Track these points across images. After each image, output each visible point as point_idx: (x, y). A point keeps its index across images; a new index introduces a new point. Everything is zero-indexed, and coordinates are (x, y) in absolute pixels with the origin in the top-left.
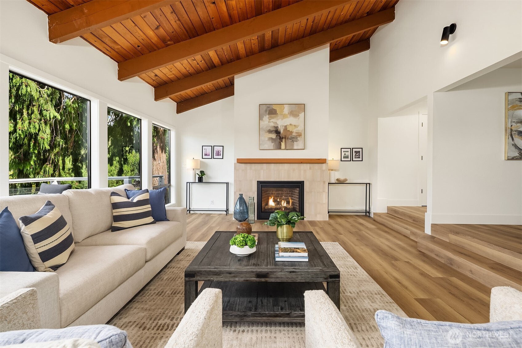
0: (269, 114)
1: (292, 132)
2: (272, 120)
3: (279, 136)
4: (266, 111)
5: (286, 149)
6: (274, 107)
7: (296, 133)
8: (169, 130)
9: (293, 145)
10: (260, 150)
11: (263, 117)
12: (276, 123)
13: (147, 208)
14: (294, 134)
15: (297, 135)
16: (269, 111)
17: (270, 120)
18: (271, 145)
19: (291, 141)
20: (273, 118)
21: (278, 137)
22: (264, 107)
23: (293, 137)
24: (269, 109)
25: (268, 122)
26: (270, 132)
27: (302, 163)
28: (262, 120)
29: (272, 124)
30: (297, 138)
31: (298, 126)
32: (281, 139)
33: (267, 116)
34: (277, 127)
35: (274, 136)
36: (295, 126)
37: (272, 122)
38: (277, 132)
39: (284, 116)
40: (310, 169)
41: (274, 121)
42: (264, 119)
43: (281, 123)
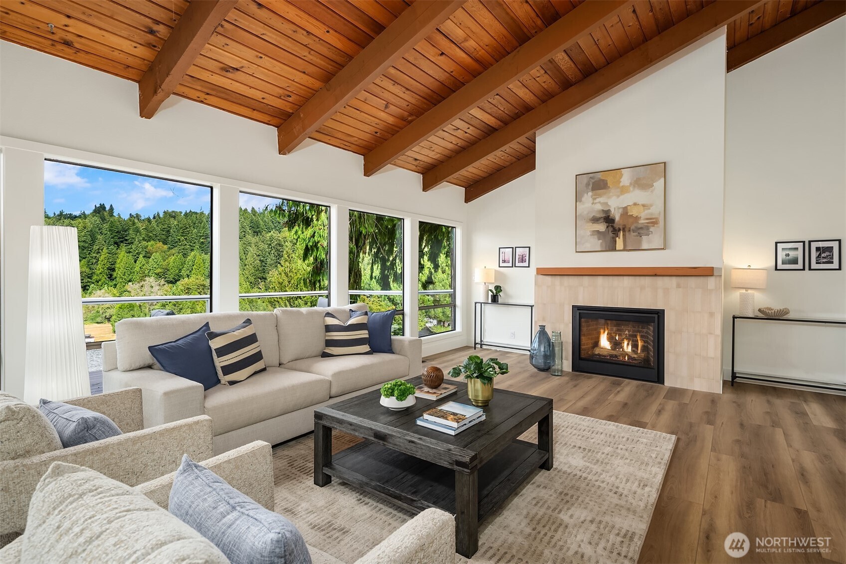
0: (593, 189)
1: (637, 218)
2: (598, 200)
3: (612, 226)
4: (588, 185)
5: (624, 250)
6: (599, 176)
7: (647, 219)
8: (453, 228)
9: (640, 242)
10: (576, 252)
11: (582, 196)
12: (606, 204)
13: (364, 334)
14: (642, 221)
15: (648, 223)
16: (593, 183)
17: (595, 199)
18: (597, 243)
19: (635, 234)
20: (600, 196)
21: (611, 229)
22: (585, 179)
23: (640, 226)
24: (593, 181)
25: (592, 205)
26: (595, 220)
27: (655, 275)
28: (580, 201)
29: (599, 207)
30: (648, 229)
31: (651, 205)
32: (616, 232)
33: (590, 194)
34: (607, 212)
35: (602, 227)
36: (644, 206)
37: (599, 202)
38: (608, 219)
39: (624, 190)
40: (678, 286)
41: (602, 201)
42: (583, 199)
43: (615, 203)
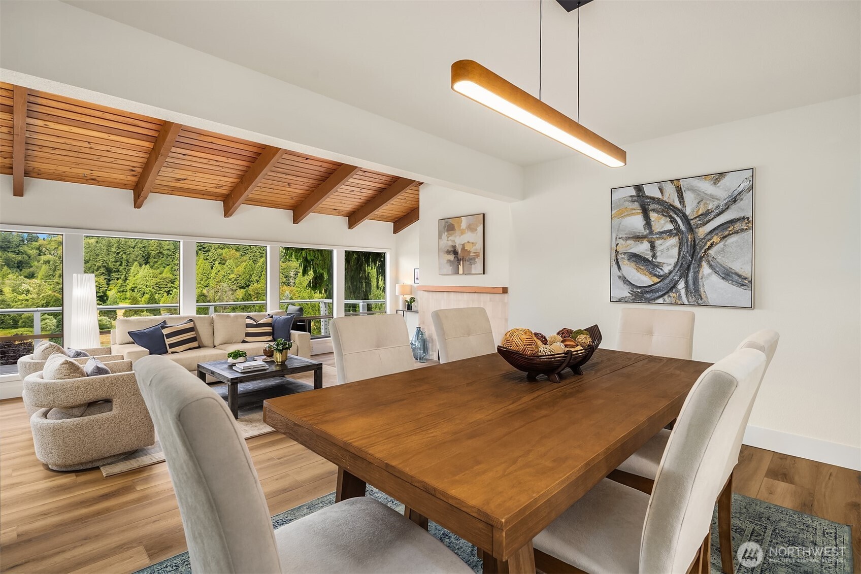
0: (447, 231)
1: (469, 252)
2: (450, 238)
3: (457, 257)
4: (445, 227)
5: (463, 274)
6: (451, 221)
7: (474, 253)
8: (384, 253)
9: (470, 269)
10: (440, 275)
11: (442, 235)
12: (454, 241)
14: (472, 254)
15: (474, 256)
16: (447, 226)
17: (448, 237)
18: (448, 269)
19: (469, 263)
20: (451, 235)
21: (456, 259)
22: (443, 222)
23: (471, 257)
24: (447, 224)
25: (447, 241)
26: (448, 252)
27: (475, 292)
28: (441, 238)
29: (450, 243)
30: (475, 260)
31: (477, 244)
32: (459, 260)
33: (446, 233)
34: (454, 247)
35: (451, 257)
36: (472, 243)
37: (451, 240)
38: (455, 253)
39: (463, 232)
41: (452, 239)
42: (442, 237)
43: (459, 240)
